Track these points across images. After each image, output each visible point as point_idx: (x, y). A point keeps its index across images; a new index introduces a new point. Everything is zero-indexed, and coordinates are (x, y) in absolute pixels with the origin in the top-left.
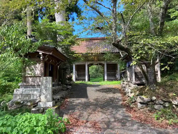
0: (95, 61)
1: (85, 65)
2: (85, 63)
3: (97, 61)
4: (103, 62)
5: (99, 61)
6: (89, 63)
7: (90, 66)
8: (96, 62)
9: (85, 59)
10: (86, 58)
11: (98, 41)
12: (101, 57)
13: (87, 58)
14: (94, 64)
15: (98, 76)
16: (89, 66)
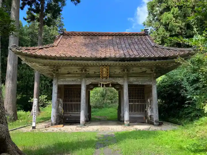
0: (103, 77)
1: (80, 86)
2: (81, 82)
3: (106, 78)
4: (120, 81)
5: (111, 79)
6: (89, 82)
7: (92, 89)
8: (104, 79)
9: (80, 72)
10: (82, 70)
11: (110, 38)
12: (116, 70)
13: (85, 70)
14: (100, 84)
15: (106, 104)
16: (89, 88)
